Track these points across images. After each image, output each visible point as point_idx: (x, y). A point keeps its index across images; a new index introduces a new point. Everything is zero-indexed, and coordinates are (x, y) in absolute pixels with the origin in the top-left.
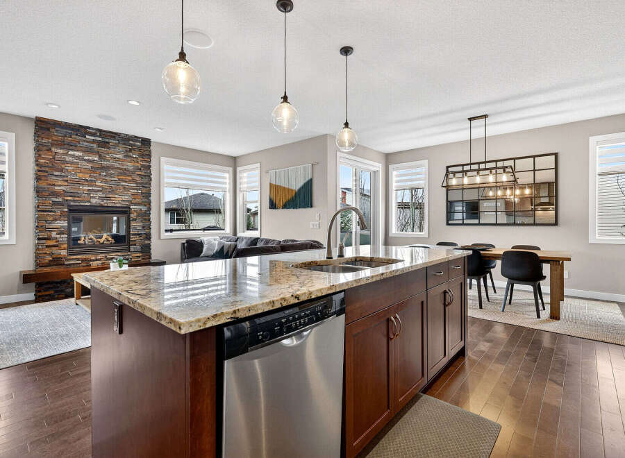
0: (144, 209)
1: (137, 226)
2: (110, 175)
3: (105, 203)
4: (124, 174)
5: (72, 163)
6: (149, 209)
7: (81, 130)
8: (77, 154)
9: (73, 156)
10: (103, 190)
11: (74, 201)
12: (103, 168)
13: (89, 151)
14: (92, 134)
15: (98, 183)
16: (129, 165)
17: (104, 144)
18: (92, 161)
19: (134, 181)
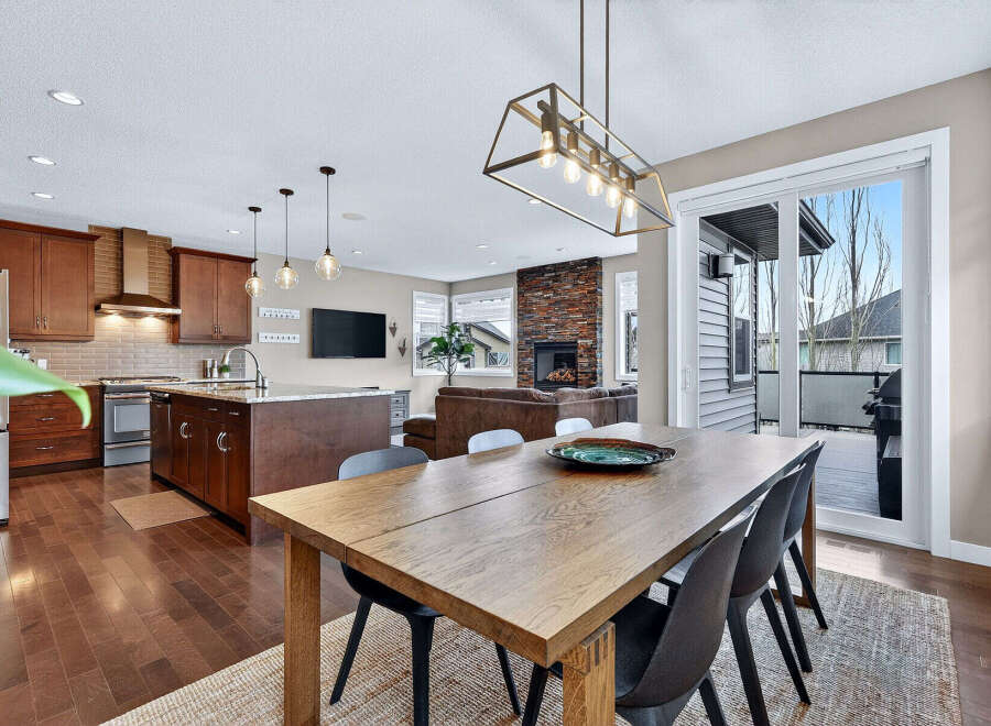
0: (589, 342)
1: (583, 362)
2: (560, 309)
3: (559, 339)
4: (573, 306)
5: (536, 303)
6: (595, 342)
7: (541, 270)
8: (540, 293)
9: (537, 297)
10: (557, 325)
11: (536, 339)
12: (557, 302)
13: (547, 288)
14: (550, 271)
15: (553, 320)
16: (576, 294)
17: (556, 279)
18: (549, 298)
19: (580, 311)
